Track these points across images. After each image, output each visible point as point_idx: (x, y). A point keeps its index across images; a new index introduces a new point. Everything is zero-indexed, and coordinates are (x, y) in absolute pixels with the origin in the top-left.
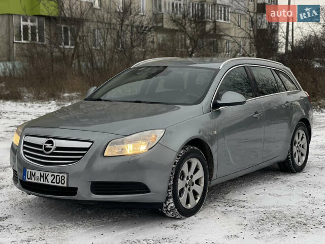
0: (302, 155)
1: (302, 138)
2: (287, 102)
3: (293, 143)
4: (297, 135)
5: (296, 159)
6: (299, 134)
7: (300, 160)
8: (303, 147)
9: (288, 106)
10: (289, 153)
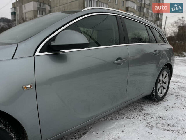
0: (164, 88)
1: (166, 77)
2: (155, 51)
3: (158, 81)
4: (161, 75)
5: (159, 92)
6: (163, 75)
7: (162, 92)
8: (165, 83)
9: (156, 54)
10: (154, 89)
